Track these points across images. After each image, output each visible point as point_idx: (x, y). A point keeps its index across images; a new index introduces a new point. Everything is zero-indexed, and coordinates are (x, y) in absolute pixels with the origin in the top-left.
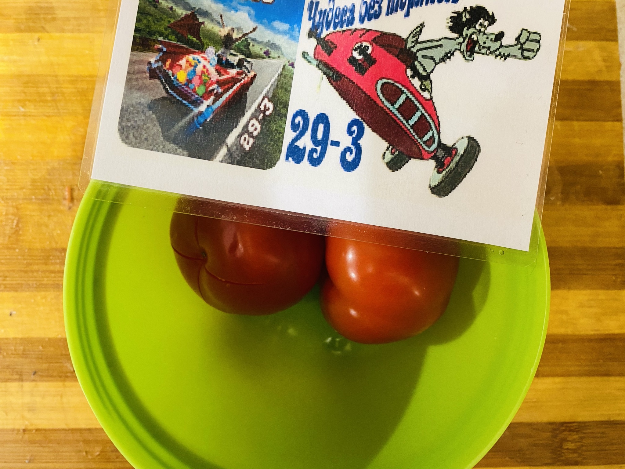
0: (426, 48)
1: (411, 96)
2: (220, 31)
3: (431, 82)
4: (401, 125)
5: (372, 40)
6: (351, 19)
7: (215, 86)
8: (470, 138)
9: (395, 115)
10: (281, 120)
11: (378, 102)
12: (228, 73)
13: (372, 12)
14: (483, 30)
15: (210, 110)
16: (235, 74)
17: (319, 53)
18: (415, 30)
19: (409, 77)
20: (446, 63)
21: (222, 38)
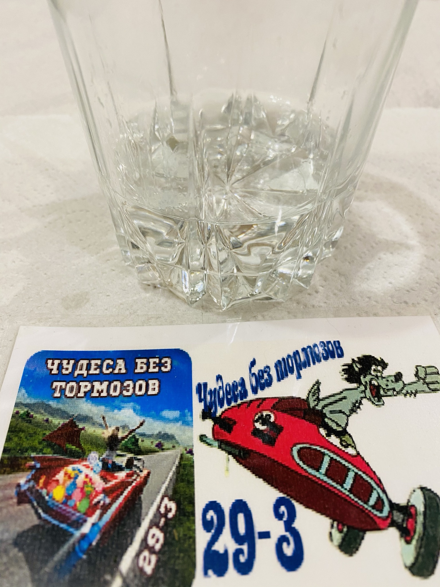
0: (331, 404)
1: (335, 457)
2: (103, 433)
3: (350, 436)
4: (336, 492)
5: (272, 408)
6: (244, 392)
7: (101, 496)
8: (422, 489)
9: (325, 482)
10: (189, 520)
11: (300, 471)
12: (116, 478)
13: (263, 381)
14: (379, 374)
15: (96, 528)
16: (124, 477)
17: (218, 433)
18: (312, 388)
19: (325, 436)
20: (357, 413)
21: (106, 440)
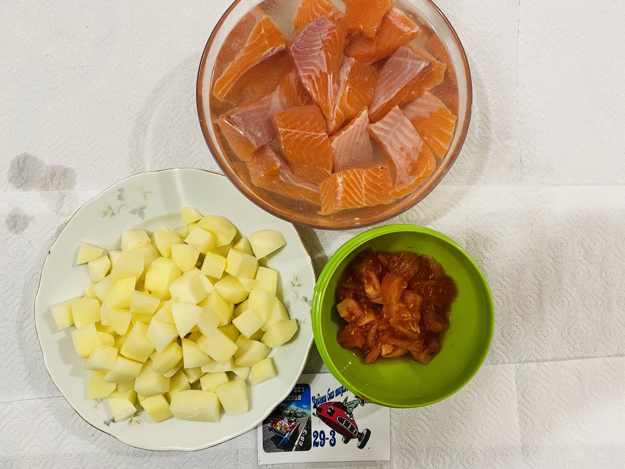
0: (349, 405)
1: (347, 420)
3: (353, 415)
4: (346, 429)
5: (333, 405)
6: (325, 400)
7: (289, 429)
8: (367, 430)
9: (344, 427)
10: (310, 435)
11: (338, 424)
13: (331, 396)
15: (289, 436)
17: (317, 412)
18: (345, 399)
